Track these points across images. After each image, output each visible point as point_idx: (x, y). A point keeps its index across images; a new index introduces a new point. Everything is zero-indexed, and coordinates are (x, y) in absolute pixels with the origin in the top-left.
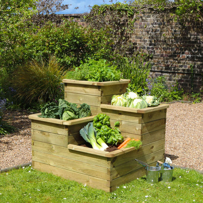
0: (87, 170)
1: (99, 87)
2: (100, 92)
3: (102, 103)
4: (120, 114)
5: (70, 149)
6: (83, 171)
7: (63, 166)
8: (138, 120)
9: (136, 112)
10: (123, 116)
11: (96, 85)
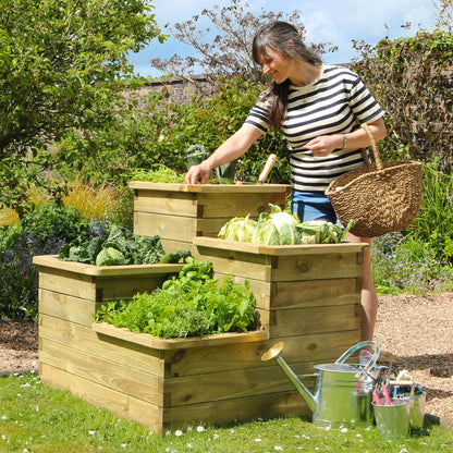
0: (126, 381)
1: (192, 195)
2: (195, 208)
3: (200, 234)
4: (232, 258)
5: (101, 332)
6: (119, 384)
7: (87, 371)
8: (263, 273)
9: (258, 252)
10: (236, 264)
11: (186, 190)
